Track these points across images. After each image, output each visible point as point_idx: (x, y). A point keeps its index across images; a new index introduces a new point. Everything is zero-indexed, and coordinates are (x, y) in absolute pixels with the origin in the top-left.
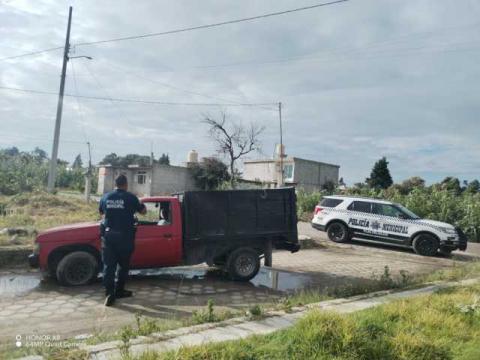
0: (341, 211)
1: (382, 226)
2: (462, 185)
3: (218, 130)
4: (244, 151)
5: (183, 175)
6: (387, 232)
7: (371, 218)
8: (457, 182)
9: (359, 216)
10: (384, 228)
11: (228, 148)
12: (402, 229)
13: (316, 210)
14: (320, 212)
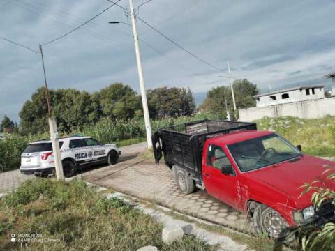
0: (65, 150)
1: (93, 153)
6: (97, 157)
7: (87, 150)
9: (80, 150)
10: (95, 155)
12: (103, 152)
13: (45, 156)
14: (49, 157)
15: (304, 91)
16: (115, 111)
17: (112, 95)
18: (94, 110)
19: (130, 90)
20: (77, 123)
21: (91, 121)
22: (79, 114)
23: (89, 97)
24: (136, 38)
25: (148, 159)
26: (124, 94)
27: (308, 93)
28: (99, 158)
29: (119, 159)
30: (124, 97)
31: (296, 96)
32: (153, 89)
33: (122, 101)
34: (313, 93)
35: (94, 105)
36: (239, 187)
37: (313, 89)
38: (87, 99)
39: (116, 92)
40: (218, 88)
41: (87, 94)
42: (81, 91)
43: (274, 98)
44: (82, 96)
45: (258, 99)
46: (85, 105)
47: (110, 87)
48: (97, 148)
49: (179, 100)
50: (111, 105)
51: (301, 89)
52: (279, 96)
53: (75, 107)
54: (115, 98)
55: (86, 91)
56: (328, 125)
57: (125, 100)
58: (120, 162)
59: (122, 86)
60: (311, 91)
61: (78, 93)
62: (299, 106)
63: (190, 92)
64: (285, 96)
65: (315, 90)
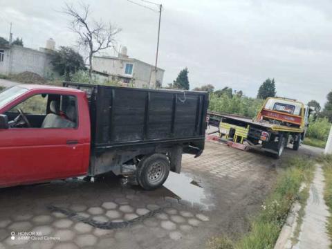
2: (233, 93)
3: (80, 23)
4: (102, 47)
5: (42, 59)
8: (231, 90)
11: (88, 42)
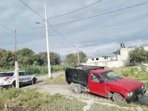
1: (26, 79)
7: (24, 77)
9: (21, 77)
12: (30, 78)
13: (6, 79)
14: (8, 79)
15: (104, 58)
16: (24, 61)
17: (23, 53)
18: (13, 60)
19: (32, 52)
20: (3, 66)
21: (11, 65)
22: (5, 61)
23: (11, 54)
24: (47, 31)
25: (50, 82)
26: (29, 53)
27: (105, 59)
28: (29, 81)
29: (36, 82)
30: (29, 55)
31: (101, 59)
32: (42, 52)
33: (28, 57)
34: (107, 59)
35: (13, 57)
36: (106, 88)
37: (107, 57)
38: (10, 54)
39: (25, 52)
40: (71, 54)
41: (10, 52)
42: (7, 50)
43: (93, 59)
44: (8, 53)
45: (87, 59)
46: (9, 57)
47: (23, 49)
48: (28, 76)
49: (54, 58)
50: (22, 58)
51: (103, 57)
52: (95, 59)
53: (3, 58)
54: (24, 55)
55: (10, 51)
56: (119, 70)
57: (29, 56)
58: (37, 83)
59: (28, 50)
60: (106, 58)
61: (5, 51)
62: (104, 63)
63: (59, 55)
64: (97, 59)
65: (108, 58)
